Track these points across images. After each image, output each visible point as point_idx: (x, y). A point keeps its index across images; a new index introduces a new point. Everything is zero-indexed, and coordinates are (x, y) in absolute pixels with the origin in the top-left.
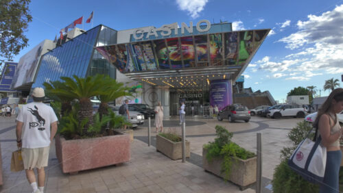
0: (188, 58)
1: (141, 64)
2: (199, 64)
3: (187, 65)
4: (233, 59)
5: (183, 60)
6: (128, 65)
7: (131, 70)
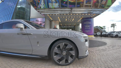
0: (80, 1)
1: (49, 4)
2: (85, 5)
3: (78, 6)
4: (104, 5)
5: (76, 2)
6: (40, 3)
7: (42, 7)
